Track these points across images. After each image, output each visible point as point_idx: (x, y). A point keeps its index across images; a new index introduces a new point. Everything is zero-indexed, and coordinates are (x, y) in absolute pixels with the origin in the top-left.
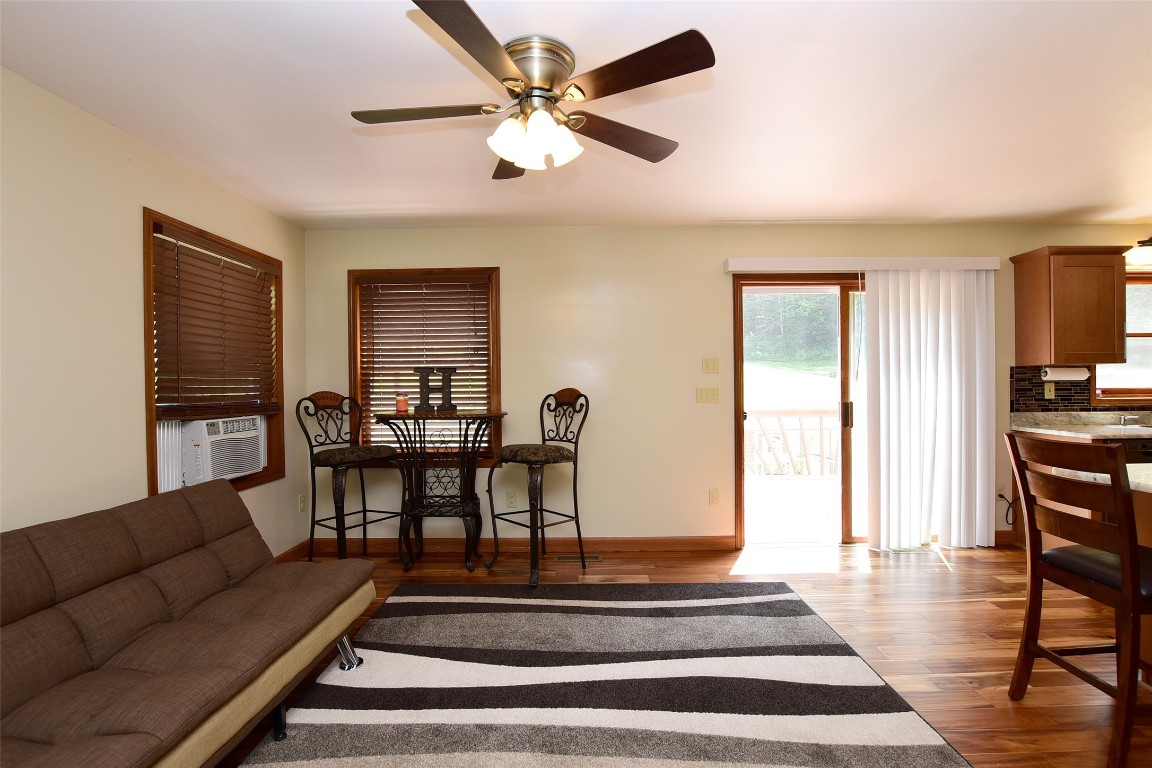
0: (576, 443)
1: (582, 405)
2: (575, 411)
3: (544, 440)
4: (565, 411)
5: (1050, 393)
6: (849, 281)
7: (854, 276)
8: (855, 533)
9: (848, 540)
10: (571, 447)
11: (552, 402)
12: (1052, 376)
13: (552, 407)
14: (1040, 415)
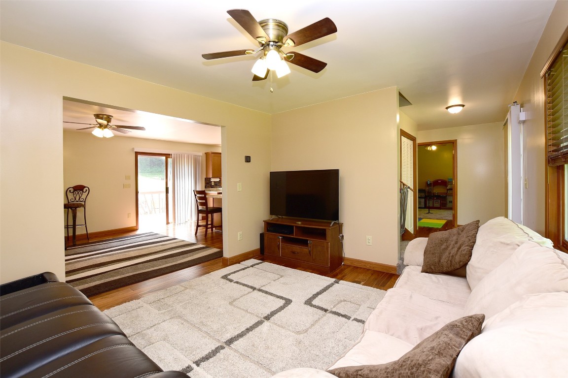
0: (85, 202)
1: (86, 190)
2: (83, 192)
3: (69, 202)
4: (78, 193)
5: (213, 184)
6: (167, 156)
7: (169, 155)
8: (169, 221)
9: (168, 223)
10: (83, 203)
11: (72, 190)
12: (212, 180)
13: (71, 192)
14: (211, 189)
